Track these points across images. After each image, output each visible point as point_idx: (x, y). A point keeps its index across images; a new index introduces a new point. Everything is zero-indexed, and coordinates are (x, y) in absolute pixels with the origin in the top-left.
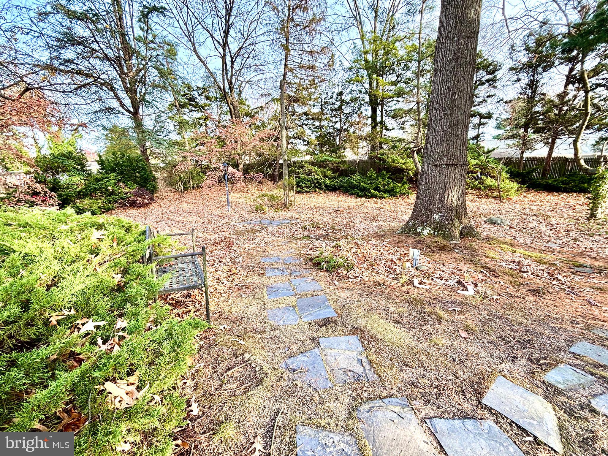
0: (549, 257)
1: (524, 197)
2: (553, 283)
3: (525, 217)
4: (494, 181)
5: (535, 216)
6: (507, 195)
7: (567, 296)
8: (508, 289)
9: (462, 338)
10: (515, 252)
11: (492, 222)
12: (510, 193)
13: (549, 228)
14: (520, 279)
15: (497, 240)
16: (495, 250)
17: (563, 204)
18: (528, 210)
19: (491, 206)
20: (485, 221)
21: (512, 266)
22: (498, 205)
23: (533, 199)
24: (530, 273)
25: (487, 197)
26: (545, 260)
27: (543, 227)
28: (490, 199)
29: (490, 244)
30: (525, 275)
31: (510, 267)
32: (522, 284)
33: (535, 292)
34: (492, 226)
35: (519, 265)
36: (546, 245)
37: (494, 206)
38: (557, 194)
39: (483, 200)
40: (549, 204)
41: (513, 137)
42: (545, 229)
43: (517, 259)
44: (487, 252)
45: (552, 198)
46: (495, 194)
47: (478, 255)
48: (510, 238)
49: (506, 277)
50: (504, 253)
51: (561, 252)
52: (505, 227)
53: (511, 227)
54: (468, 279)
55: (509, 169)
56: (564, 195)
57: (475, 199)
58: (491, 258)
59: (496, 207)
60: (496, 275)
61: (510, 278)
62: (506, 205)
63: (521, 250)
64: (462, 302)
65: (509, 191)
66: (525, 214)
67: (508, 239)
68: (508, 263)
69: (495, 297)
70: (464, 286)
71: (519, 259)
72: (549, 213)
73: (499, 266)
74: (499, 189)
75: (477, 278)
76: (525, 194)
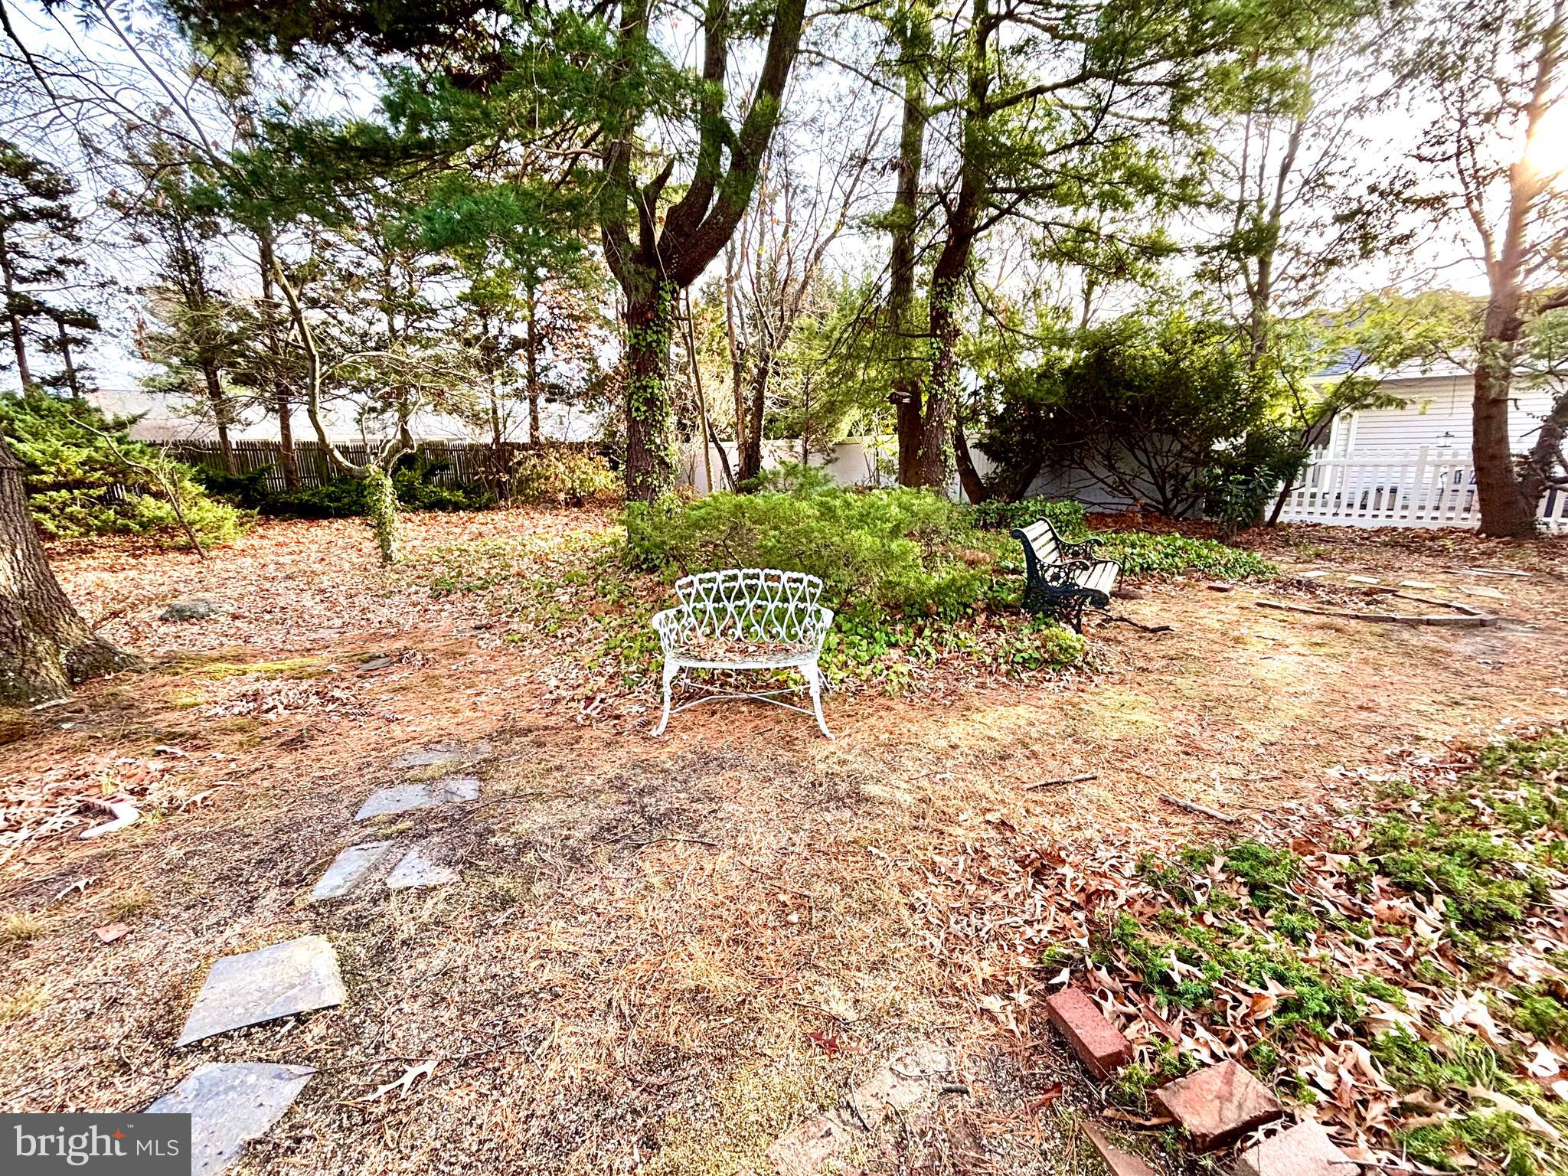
0: (317, 662)
1: (262, 537)
2: (327, 709)
3: (267, 585)
4: (168, 506)
5: (288, 577)
6: (216, 538)
7: (353, 724)
8: (233, 765)
9: (109, 944)
10: (245, 673)
11: (180, 615)
12: (222, 531)
13: (318, 598)
14: (261, 729)
15: (199, 659)
16: (193, 684)
17: (340, 542)
18: (272, 567)
19: (176, 574)
20: (161, 619)
21: (241, 707)
22: (197, 568)
23: (281, 539)
24: (281, 708)
25: (163, 551)
26: (310, 670)
27: (307, 600)
28: (171, 555)
29: (177, 673)
30: (271, 716)
31: (236, 711)
32: (266, 738)
33: (294, 744)
34: (186, 625)
35: (255, 700)
36: (314, 636)
37: (187, 572)
38: (325, 523)
39: (150, 561)
40: (314, 547)
41: (182, 387)
42: (312, 603)
43: (250, 689)
44: (170, 698)
45: (320, 532)
46: (182, 539)
47: (143, 715)
48: (233, 643)
49: (227, 739)
50: (218, 683)
51: (340, 644)
52: (222, 619)
53: (235, 617)
54: (112, 789)
55: (199, 472)
56: (339, 524)
57: (123, 561)
58: (184, 707)
59: (193, 574)
60: (202, 743)
61: (238, 737)
62: (219, 563)
63: (261, 665)
64: (100, 858)
65: (219, 528)
66: (266, 579)
67: (231, 646)
68: (228, 704)
69: (198, 798)
70: (103, 812)
71: (258, 685)
72: (317, 567)
73: (208, 719)
74: (187, 527)
75: (141, 772)
76: (260, 530)
